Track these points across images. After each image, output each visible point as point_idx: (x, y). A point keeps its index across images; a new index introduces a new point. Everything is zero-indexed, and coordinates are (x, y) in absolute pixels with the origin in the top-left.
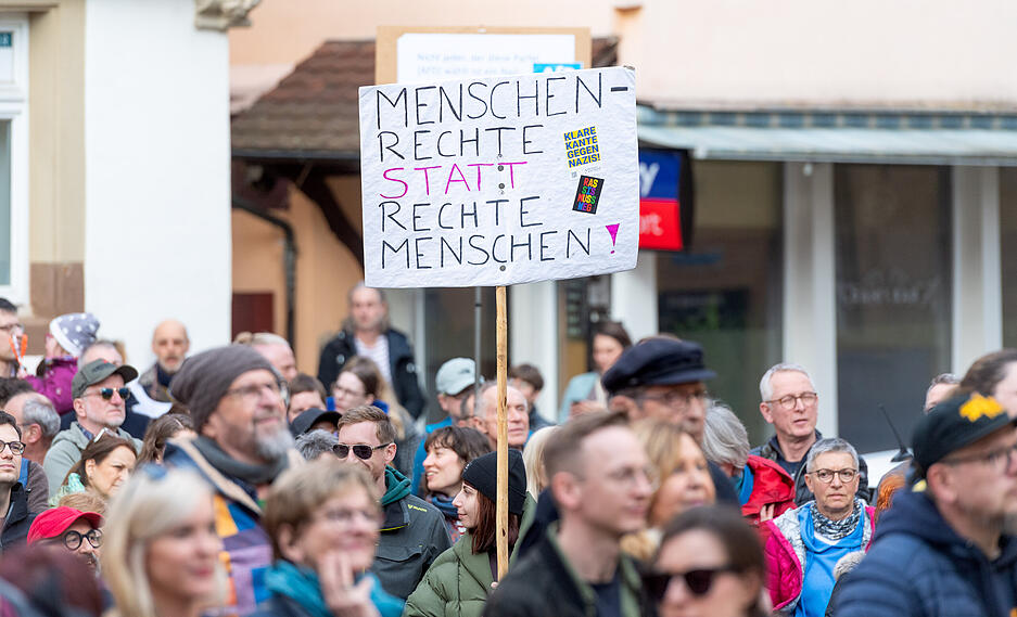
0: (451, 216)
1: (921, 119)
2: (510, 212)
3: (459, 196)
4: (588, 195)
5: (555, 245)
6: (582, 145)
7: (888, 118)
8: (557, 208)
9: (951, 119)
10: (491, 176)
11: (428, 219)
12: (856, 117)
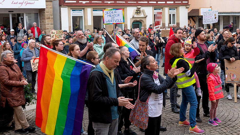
0: (208, 20)
1: (228, 13)
2: (211, 19)
3: (208, 18)
4: (216, 18)
5: (214, 21)
6: (215, 15)
7: (226, 13)
8: (214, 19)
9: (230, 13)
10: (210, 17)
11: (207, 20)
12: (224, 13)
